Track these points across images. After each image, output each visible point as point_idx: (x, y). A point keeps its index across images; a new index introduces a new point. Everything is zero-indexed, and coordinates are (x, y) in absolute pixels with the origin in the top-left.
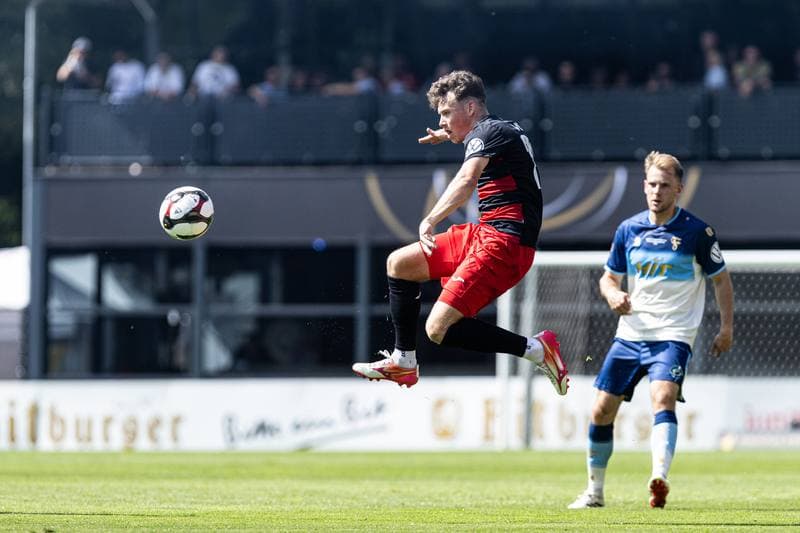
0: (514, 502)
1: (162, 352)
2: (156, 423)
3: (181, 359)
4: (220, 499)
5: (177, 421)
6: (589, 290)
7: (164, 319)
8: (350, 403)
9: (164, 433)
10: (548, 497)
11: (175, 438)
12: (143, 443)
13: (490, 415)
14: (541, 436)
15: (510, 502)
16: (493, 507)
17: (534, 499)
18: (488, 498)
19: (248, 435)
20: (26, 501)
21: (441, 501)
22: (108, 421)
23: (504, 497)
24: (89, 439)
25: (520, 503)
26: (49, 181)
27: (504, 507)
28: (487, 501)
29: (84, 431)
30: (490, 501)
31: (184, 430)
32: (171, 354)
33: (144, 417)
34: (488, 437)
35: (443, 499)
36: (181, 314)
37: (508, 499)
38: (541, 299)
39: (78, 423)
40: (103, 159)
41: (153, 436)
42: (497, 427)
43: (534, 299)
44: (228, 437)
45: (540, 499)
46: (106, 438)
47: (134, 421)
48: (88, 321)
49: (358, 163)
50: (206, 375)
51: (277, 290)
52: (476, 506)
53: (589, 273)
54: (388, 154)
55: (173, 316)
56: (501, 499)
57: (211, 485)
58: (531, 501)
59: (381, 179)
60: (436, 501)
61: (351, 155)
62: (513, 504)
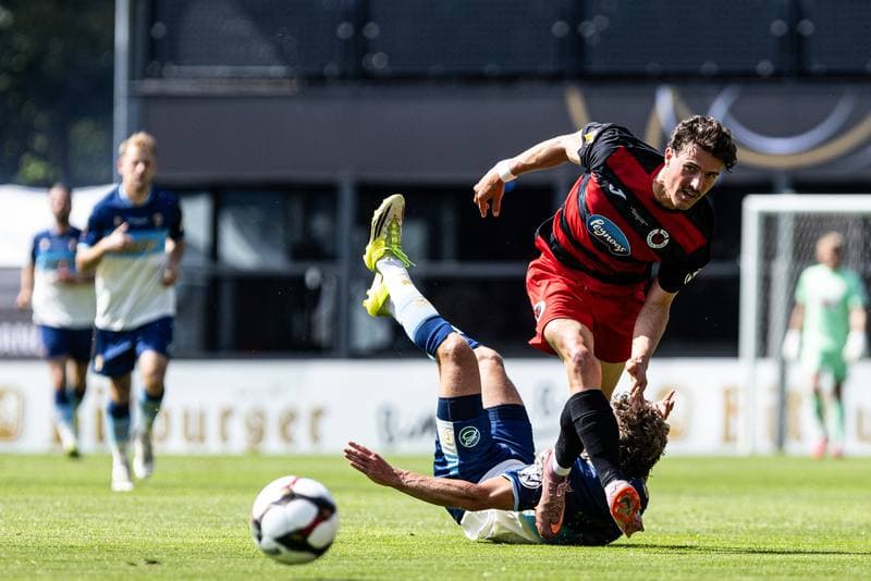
0: (765, 525)
1: (298, 323)
2: (290, 418)
3: (323, 333)
4: (376, 520)
5: (317, 414)
6: (862, 245)
7: (301, 280)
8: (546, 391)
9: (301, 431)
10: (810, 519)
11: (315, 437)
12: (273, 444)
13: (730, 410)
14: (799, 438)
15: (760, 526)
16: (737, 533)
17: (791, 522)
18: (731, 520)
19: (412, 434)
20: (120, 521)
21: (669, 524)
22: (226, 414)
23: (751, 519)
24: (202, 438)
25: (772, 526)
26: (148, 99)
27: (751, 532)
28: (729, 524)
29: (194, 428)
30: (734, 525)
31: (327, 426)
32: (310, 327)
33: (274, 409)
34: (728, 437)
35: (672, 520)
36: (323, 276)
37: (757, 520)
38: (799, 258)
39: (186, 416)
40: (220, 70)
41: (286, 435)
42: (740, 426)
43: (790, 257)
44: (386, 436)
45: (798, 522)
46: (224, 437)
47: (260, 415)
48: (200, 282)
49: (557, 78)
50: (356, 355)
51: (449, 243)
52: (714, 531)
53: (862, 223)
54: (597, 65)
55: (312, 276)
56: (748, 522)
57: (363, 502)
58: (787, 524)
59: (587, 98)
60: (661, 524)
61: (549, 66)
62: (764, 529)
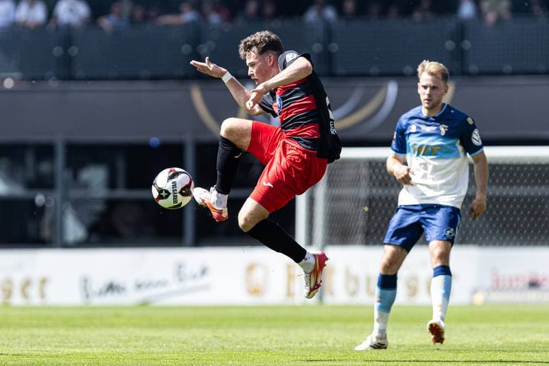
0: (311, 345)
1: (31, 228)
2: (27, 284)
3: (46, 233)
4: (78, 344)
5: (43, 282)
6: (368, 178)
7: (32, 201)
8: (180, 267)
9: (34, 291)
10: (338, 342)
11: (43, 295)
12: (17, 300)
13: (290, 276)
14: (332, 294)
15: (308, 346)
16: (294, 350)
17: (326, 343)
18: (291, 343)
19: (100, 293)
21: (252, 344)
23: (303, 341)
25: (315, 346)
27: (303, 349)
28: (289, 344)
30: (292, 345)
31: (50, 289)
32: (39, 229)
33: (18, 279)
34: (290, 294)
35: (255, 343)
36: (46, 197)
37: (306, 342)
38: (330, 185)
41: (25, 294)
43: (325, 185)
44: (85, 294)
45: (330, 344)
47: (9, 282)
49: (185, 79)
50: (66, 246)
51: (121, 179)
52: (280, 349)
53: (368, 165)
55: (40, 199)
56: (301, 343)
57: (71, 333)
58: (324, 344)
59: (203, 91)
60: (248, 345)
62: (310, 347)
